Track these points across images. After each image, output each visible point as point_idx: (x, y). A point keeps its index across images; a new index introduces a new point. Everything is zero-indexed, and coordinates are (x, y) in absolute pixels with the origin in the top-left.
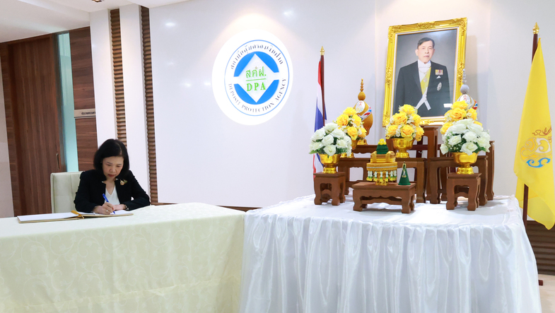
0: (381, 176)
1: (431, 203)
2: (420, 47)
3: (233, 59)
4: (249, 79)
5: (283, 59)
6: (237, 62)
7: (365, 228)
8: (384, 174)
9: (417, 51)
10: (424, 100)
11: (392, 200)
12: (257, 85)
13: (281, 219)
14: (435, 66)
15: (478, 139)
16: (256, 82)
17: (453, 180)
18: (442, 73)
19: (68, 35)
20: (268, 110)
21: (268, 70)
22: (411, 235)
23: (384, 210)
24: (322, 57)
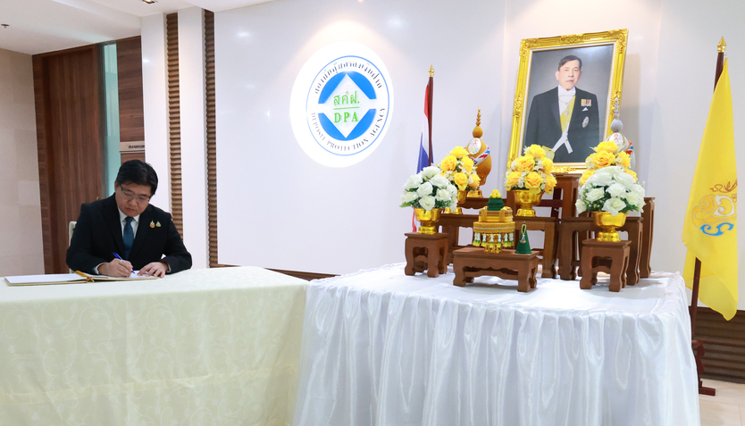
0: (492, 240)
1: (561, 279)
2: (563, 68)
3: (318, 81)
4: (338, 106)
5: (382, 82)
6: (323, 85)
7: (462, 311)
8: (496, 238)
9: (557, 73)
10: (564, 140)
11: (506, 273)
12: (347, 115)
13: (352, 293)
14: (580, 94)
15: (628, 194)
16: (346, 111)
17: (591, 248)
18: (589, 104)
19: (114, 46)
20: (361, 148)
21: (362, 95)
22: (523, 322)
23: (496, 286)
24: (431, 79)
